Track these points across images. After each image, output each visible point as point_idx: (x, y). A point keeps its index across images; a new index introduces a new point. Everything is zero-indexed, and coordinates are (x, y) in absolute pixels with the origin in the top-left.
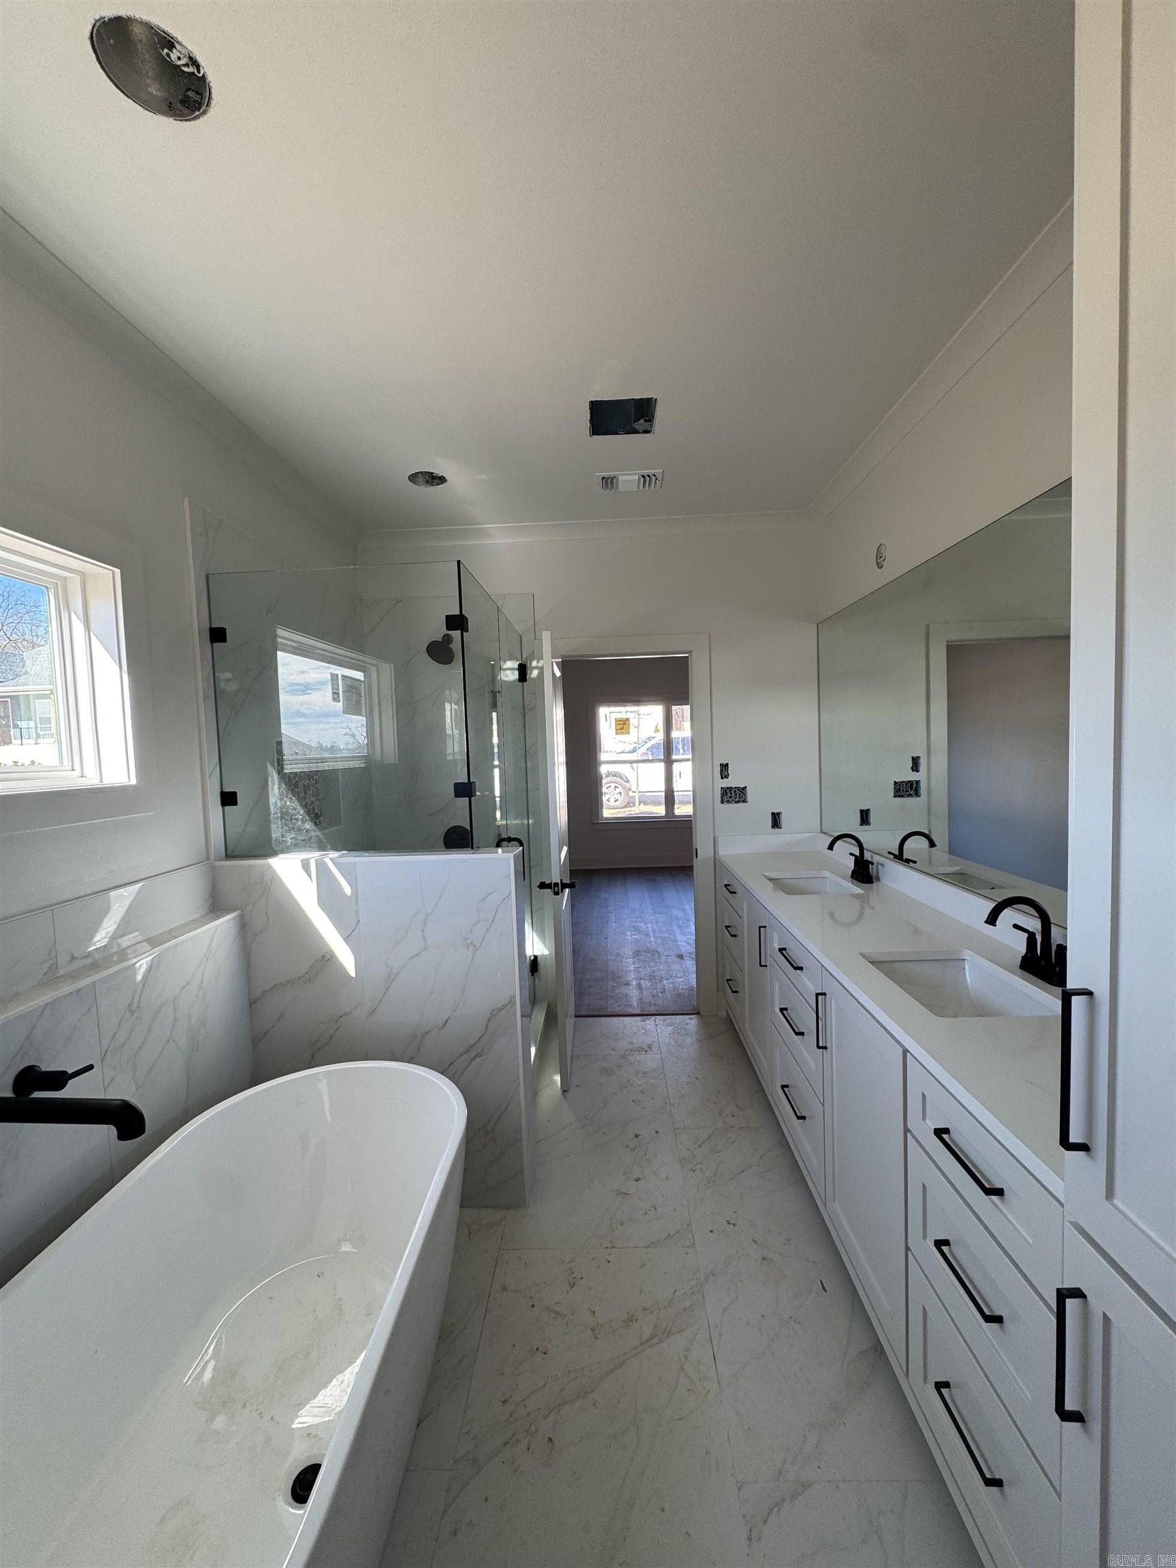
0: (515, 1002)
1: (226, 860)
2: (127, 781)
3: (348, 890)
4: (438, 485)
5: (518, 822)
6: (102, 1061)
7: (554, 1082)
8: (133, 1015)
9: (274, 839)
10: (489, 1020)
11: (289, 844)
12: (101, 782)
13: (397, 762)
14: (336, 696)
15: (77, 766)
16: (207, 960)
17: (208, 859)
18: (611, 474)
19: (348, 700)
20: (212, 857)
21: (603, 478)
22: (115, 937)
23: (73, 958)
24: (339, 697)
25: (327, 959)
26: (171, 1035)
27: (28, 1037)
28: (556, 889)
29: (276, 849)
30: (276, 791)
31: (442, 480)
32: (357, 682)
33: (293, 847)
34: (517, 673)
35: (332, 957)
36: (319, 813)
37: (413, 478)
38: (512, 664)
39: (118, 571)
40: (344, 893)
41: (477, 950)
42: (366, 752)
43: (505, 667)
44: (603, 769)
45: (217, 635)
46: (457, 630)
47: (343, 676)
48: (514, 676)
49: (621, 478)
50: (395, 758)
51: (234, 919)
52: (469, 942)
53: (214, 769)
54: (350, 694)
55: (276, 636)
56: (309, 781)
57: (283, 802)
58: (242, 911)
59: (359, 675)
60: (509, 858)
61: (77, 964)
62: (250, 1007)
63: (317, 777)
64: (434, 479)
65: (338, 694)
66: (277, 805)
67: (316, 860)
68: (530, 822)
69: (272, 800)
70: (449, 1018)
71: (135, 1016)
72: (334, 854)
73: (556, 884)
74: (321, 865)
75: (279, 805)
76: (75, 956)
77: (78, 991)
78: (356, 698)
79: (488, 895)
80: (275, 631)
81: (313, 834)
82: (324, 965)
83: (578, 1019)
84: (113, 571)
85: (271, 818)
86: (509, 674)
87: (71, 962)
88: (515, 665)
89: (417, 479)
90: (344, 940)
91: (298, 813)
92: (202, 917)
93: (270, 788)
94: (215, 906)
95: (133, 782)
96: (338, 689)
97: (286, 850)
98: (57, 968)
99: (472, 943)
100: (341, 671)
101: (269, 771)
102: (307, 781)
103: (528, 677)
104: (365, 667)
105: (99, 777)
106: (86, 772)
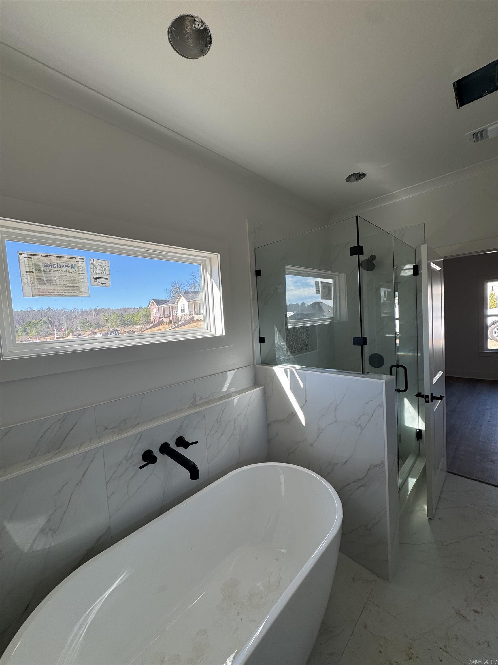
0: (384, 465)
1: (261, 365)
2: (222, 334)
3: (302, 386)
4: (362, 178)
5: (411, 354)
6: (206, 439)
7: (424, 510)
8: (218, 423)
9: (276, 358)
10: (369, 470)
11: (282, 361)
12: (216, 334)
13: (347, 321)
14: (317, 291)
15: (209, 329)
16: (248, 405)
17: (254, 364)
18: (480, 129)
19: (323, 293)
20: (255, 364)
21: (473, 135)
22: (229, 388)
23: (201, 399)
24: (319, 292)
25: (294, 414)
26: (233, 433)
27: (181, 426)
28: (427, 399)
29: (278, 362)
30: (278, 338)
31: (364, 175)
32: (329, 284)
33: (283, 362)
34: (412, 271)
35: (296, 414)
36: (308, 344)
37: (349, 179)
38: (410, 266)
39: (219, 254)
40: (301, 387)
41: (363, 430)
42: (333, 316)
43: (405, 268)
44: (490, 321)
45: (258, 273)
46: (356, 254)
47: (321, 282)
48: (411, 272)
49: (489, 129)
50: (346, 319)
51: (260, 389)
52: (358, 424)
53: (256, 328)
54: (325, 290)
55: (285, 269)
56: (303, 330)
57: (280, 342)
58: (264, 387)
59: (330, 281)
60: (383, 383)
61: (202, 401)
62: (267, 427)
63: (307, 328)
64: (360, 176)
65: (319, 291)
66: (277, 343)
67: (290, 370)
68: (419, 354)
69: (276, 341)
70: (347, 461)
71: (219, 424)
72: (298, 367)
73: (427, 397)
74: (292, 373)
75: (278, 343)
76: (202, 398)
77: (198, 412)
78: (328, 292)
79: (369, 401)
80: (285, 267)
81: (291, 357)
82: (293, 417)
83: (449, 474)
84: (218, 255)
85: (276, 349)
86: (407, 271)
87: (200, 400)
88: (411, 266)
89: (352, 179)
90: (300, 408)
91: (285, 348)
92: (250, 387)
93: (275, 336)
94: (256, 383)
95: (224, 334)
96: (319, 288)
97: (281, 363)
98: (196, 402)
99: (360, 425)
100: (320, 280)
101: (275, 329)
102: (302, 330)
103: (419, 272)
104: (332, 276)
105: (215, 332)
106: (211, 330)
